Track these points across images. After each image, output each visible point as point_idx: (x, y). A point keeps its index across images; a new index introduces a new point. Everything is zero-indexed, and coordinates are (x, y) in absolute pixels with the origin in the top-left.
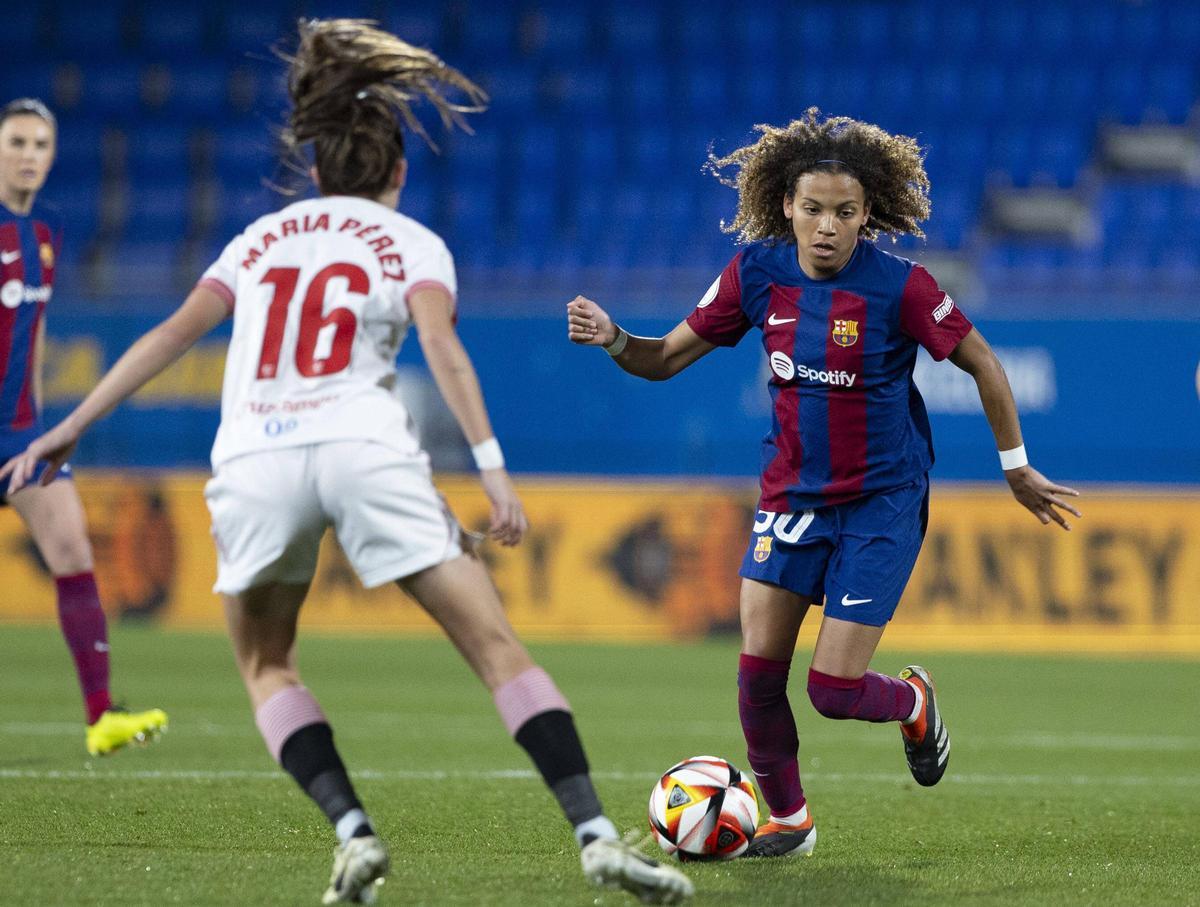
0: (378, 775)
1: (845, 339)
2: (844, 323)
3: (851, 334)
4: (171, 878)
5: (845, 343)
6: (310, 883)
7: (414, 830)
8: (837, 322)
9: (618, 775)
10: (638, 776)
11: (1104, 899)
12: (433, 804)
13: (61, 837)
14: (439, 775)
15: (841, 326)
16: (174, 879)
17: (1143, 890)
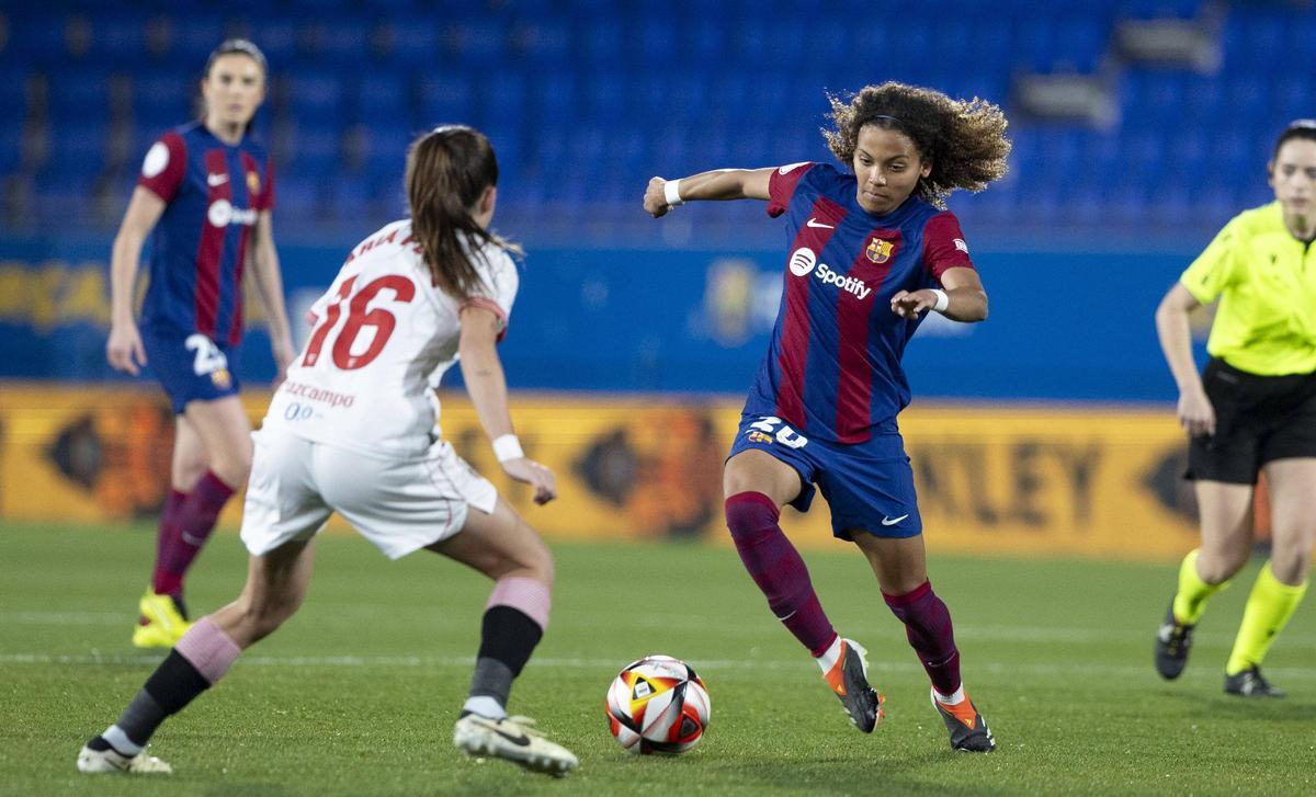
0: (358, 661)
1: (876, 256)
2: (881, 243)
3: (885, 253)
4: (171, 754)
5: (875, 259)
6: (296, 759)
7: (391, 711)
8: (875, 240)
9: (575, 662)
10: (594, 662)
11: (1018, 776)
12: (408, 688)
13: (71, 716)
14: (414, 661)
15: (877, 244)
16: (174, 755)
17: (1053, 768)
